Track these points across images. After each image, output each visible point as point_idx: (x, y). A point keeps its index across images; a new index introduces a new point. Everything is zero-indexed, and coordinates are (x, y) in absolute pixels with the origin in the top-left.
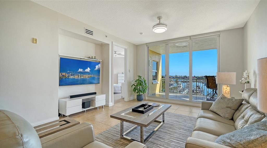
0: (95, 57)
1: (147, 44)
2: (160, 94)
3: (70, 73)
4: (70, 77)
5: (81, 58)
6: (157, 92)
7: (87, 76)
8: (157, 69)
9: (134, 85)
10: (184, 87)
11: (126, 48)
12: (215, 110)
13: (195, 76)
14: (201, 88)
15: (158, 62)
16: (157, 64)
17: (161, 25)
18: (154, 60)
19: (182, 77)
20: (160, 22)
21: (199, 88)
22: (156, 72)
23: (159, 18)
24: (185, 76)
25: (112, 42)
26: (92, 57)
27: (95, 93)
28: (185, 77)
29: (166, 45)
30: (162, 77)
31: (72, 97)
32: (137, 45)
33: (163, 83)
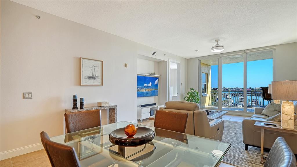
0: (155, 73)
1: (198, 58)
2: (209, 107)
3: (139, 87)
4: (139, 91)
5: (145, 74)
6: (207, 105)
7: (149, 90)
8: (207, 81)
9: (187, 97)
10: (235, 102)
11: (179, 62)
12: (265, 113)
13: (251, 88)
14: (260, 103)
15: (207, 74)
16: (207, 76)
17: (219, 47)
18: (204, 72)
19: (232, 89)
20: (217, 44)
21: (257, 103)
22: (205, 85)
23: (217, 41)
24: (237, 88)
25: (169, 59)
26: (153, 73)
27: (155, 104)
28: (237, 90)
29: (219, 58)
30: (212, 90)
31: (142, 106)
32: (188, 59)
33: (213, 96)
